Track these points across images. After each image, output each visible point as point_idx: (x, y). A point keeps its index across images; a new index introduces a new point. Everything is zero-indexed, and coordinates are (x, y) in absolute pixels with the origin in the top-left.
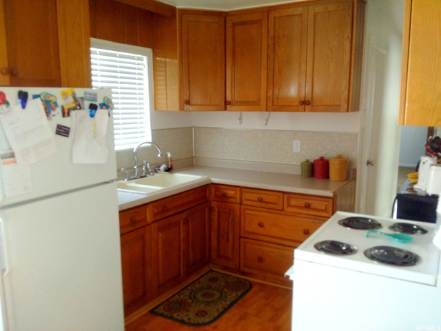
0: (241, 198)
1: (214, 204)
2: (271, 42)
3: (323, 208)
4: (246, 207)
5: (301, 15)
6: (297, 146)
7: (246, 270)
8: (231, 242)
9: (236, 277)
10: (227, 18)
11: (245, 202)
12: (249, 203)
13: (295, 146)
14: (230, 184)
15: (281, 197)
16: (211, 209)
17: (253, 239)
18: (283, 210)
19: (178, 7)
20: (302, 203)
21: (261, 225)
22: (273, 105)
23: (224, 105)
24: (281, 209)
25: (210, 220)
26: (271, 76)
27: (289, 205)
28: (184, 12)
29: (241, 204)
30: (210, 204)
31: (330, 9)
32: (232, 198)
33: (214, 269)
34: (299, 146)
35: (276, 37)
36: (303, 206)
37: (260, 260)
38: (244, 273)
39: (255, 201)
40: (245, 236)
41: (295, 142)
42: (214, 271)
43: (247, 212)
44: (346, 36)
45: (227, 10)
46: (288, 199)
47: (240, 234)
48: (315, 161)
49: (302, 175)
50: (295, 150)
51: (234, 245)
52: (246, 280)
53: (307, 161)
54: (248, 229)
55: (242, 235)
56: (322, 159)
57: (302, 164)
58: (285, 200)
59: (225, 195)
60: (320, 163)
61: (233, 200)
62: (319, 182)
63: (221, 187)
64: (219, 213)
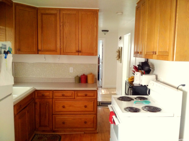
0: (53, 96)
1: (37, 100)
2: (61, 24)
3: (93, 95)
4: (55, 100)
5: (75, 14)
6: (71, 70)
7: (56, 129)
8: (47, 118)
9: (51, 134)
10: (38, 10)
11: (55, 98)
12: (57, 97)
13: (70, 70)
14: (47, 89)
15: (74, 93)
16: (35, 103)
17: (59, 114)
18: (75, 99)
19: (14, 1)
20: (83, 94)
21: (64, 107)
22: (63, 52)
23: (37, 52)
24: (74, 98)
25: (35, 109)
26: (62, 39)
27: (78, 96)
28: (17, 4)
29: (52, 99)
30: (35, 101)
31: (88, 14)
32: (47, 96)
33: (37, 133)
34: (72, 70)
35: (64, 22)
36: (84, 95)
37: (64, 123)
38: (54, 132)
39: (61, 96)
40: (55, 113)
41: (70, 68)
42: (37, 134)
43: (56, 102)
44: (95, 25)
45: (38, 7)
46: (77, 93)
47: (52, 113)
48: (81, 76)
49: (75, 83)
50: (70, 72)
51: (49, 119)
52: (57, 134)
53: (77, 76)
54: (57, 110)
55: (53, 113)
56: (84, 75)
57: (75, 77)
58: (76, 94)
59: (43, 96)
60: (84, 76)
61: (48, 97)
62: (84, 84)
63: (41, 91)
64: (40, 105)
